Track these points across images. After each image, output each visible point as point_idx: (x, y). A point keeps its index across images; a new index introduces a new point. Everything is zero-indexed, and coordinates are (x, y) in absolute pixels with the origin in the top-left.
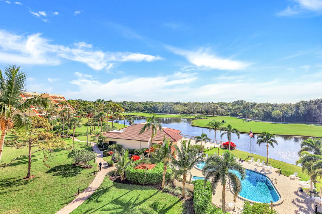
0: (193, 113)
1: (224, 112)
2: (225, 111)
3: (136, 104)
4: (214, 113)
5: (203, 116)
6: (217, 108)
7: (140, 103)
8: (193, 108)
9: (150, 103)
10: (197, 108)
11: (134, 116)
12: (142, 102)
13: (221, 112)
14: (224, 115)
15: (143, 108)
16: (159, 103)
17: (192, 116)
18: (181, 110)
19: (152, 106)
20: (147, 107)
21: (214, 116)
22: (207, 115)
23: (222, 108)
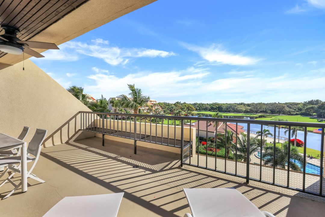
0: (257, 112)
1: (293, 112)
2: (294, 110)
3: (204, 105)
4: (280, 113)
5: (268, 115)
6: (284, 107)
7: (208, 104)
8: (257, 108)
9: (216, 104)
10: (260, 108)
11: (203, 114)
12: (209, 103)
13: (289, 112)
14: (292, 115)
15: (210, 108)
16: (224, 104)
17: (255, 114)
18: (244, 110)
19: (217, 106)
20: (213, 108)
21: (281, 115)
22: (272, 114)
23: (290, 108)
